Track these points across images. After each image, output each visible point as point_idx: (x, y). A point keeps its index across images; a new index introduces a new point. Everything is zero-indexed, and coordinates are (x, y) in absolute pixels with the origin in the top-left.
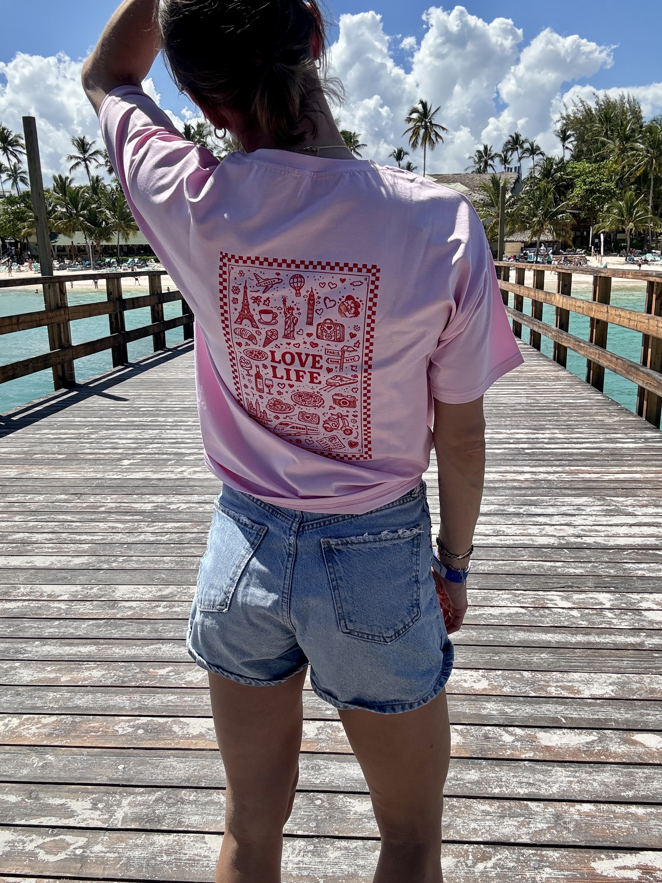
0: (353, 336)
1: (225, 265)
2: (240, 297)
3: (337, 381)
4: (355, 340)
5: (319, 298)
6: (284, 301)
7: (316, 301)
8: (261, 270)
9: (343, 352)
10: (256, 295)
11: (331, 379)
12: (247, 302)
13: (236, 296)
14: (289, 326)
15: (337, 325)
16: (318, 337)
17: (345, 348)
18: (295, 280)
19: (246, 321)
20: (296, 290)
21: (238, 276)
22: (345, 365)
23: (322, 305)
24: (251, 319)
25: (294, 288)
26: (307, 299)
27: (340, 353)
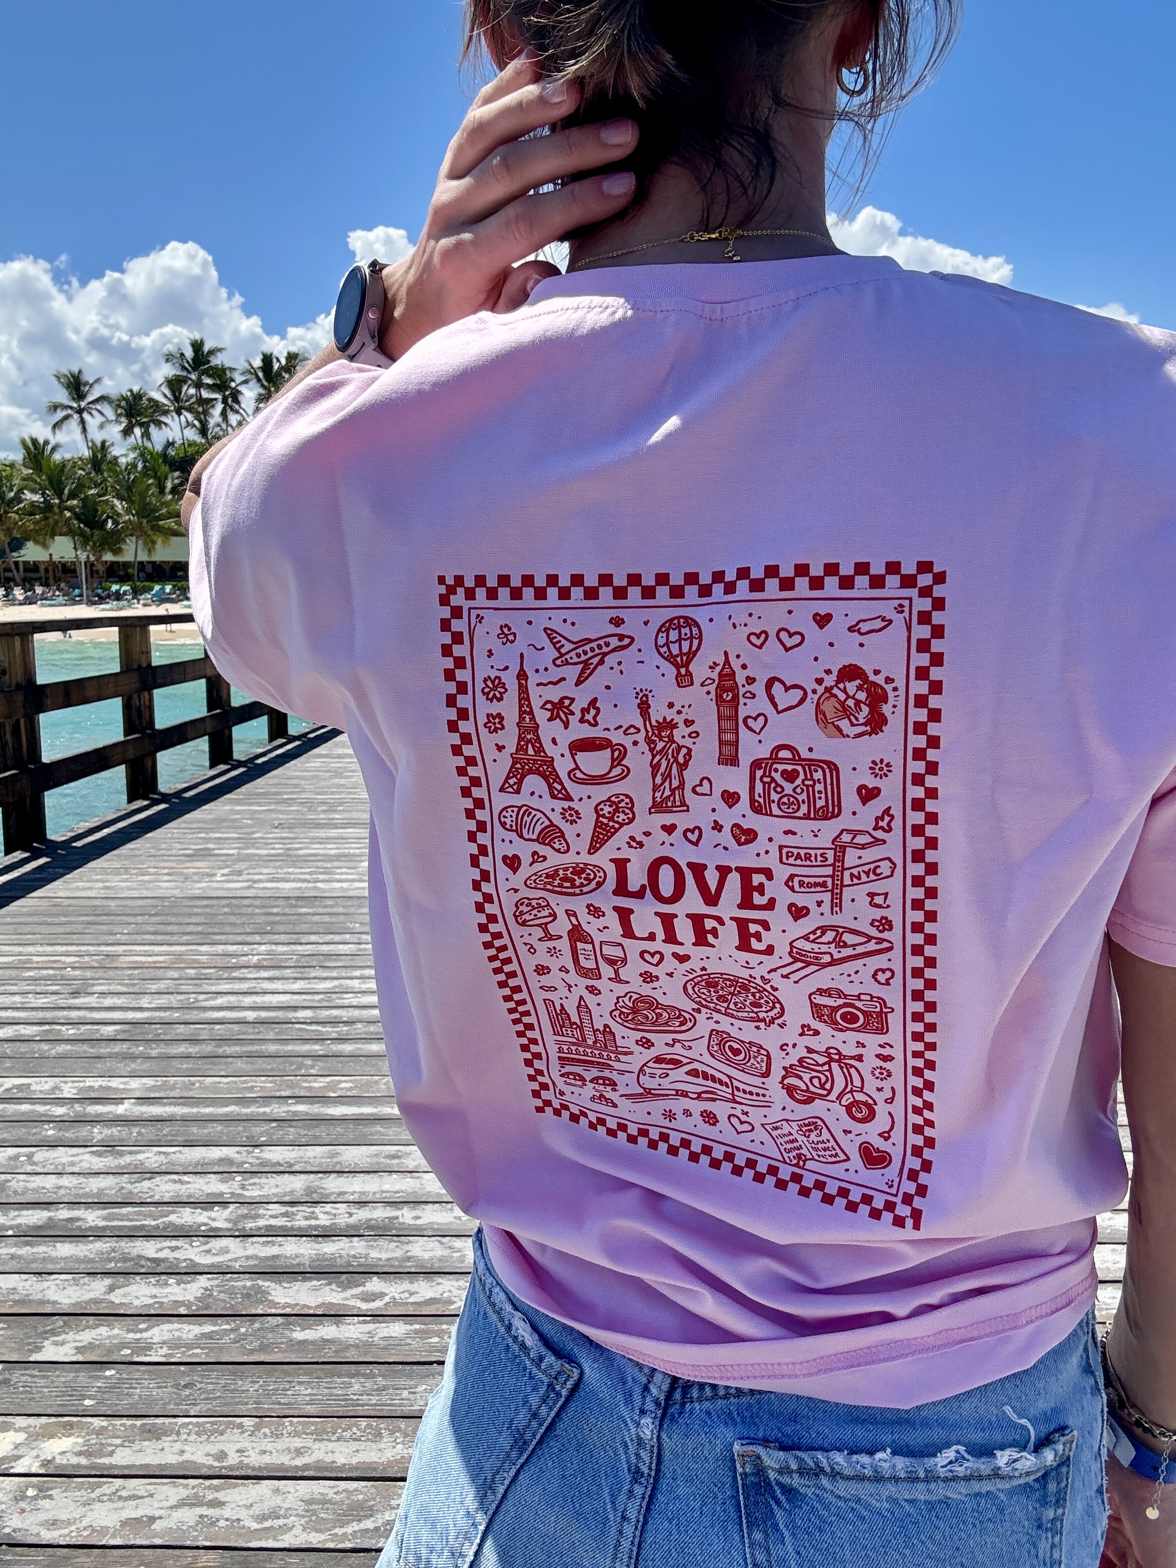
0: (868, 794)
1: (457, 612)
2: (509, 708)
3: (825, 947)
4: (876, 807)
5: (751, 680)
6: (644, 708)
7: (742, 691)
8: (564, 614)
9: (840, 850)
10: (554, 693)
11: (806, 938)
12: (533, 719)
13: (495, 708)
14: (667, 776)
15: (813, 764)
16: (756, 808)
17: (846, 838)
18: (674, 635)
19: (534, 782)
20: (677, 667)
21: (495, 644)
22: (847, 893)
23: (761, 704)
24: (550, 775)
25: (670, 658)
26: (712, 688)
27: (830, 855)
